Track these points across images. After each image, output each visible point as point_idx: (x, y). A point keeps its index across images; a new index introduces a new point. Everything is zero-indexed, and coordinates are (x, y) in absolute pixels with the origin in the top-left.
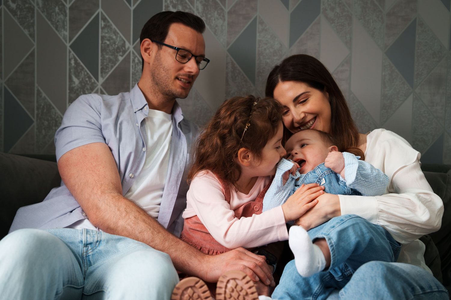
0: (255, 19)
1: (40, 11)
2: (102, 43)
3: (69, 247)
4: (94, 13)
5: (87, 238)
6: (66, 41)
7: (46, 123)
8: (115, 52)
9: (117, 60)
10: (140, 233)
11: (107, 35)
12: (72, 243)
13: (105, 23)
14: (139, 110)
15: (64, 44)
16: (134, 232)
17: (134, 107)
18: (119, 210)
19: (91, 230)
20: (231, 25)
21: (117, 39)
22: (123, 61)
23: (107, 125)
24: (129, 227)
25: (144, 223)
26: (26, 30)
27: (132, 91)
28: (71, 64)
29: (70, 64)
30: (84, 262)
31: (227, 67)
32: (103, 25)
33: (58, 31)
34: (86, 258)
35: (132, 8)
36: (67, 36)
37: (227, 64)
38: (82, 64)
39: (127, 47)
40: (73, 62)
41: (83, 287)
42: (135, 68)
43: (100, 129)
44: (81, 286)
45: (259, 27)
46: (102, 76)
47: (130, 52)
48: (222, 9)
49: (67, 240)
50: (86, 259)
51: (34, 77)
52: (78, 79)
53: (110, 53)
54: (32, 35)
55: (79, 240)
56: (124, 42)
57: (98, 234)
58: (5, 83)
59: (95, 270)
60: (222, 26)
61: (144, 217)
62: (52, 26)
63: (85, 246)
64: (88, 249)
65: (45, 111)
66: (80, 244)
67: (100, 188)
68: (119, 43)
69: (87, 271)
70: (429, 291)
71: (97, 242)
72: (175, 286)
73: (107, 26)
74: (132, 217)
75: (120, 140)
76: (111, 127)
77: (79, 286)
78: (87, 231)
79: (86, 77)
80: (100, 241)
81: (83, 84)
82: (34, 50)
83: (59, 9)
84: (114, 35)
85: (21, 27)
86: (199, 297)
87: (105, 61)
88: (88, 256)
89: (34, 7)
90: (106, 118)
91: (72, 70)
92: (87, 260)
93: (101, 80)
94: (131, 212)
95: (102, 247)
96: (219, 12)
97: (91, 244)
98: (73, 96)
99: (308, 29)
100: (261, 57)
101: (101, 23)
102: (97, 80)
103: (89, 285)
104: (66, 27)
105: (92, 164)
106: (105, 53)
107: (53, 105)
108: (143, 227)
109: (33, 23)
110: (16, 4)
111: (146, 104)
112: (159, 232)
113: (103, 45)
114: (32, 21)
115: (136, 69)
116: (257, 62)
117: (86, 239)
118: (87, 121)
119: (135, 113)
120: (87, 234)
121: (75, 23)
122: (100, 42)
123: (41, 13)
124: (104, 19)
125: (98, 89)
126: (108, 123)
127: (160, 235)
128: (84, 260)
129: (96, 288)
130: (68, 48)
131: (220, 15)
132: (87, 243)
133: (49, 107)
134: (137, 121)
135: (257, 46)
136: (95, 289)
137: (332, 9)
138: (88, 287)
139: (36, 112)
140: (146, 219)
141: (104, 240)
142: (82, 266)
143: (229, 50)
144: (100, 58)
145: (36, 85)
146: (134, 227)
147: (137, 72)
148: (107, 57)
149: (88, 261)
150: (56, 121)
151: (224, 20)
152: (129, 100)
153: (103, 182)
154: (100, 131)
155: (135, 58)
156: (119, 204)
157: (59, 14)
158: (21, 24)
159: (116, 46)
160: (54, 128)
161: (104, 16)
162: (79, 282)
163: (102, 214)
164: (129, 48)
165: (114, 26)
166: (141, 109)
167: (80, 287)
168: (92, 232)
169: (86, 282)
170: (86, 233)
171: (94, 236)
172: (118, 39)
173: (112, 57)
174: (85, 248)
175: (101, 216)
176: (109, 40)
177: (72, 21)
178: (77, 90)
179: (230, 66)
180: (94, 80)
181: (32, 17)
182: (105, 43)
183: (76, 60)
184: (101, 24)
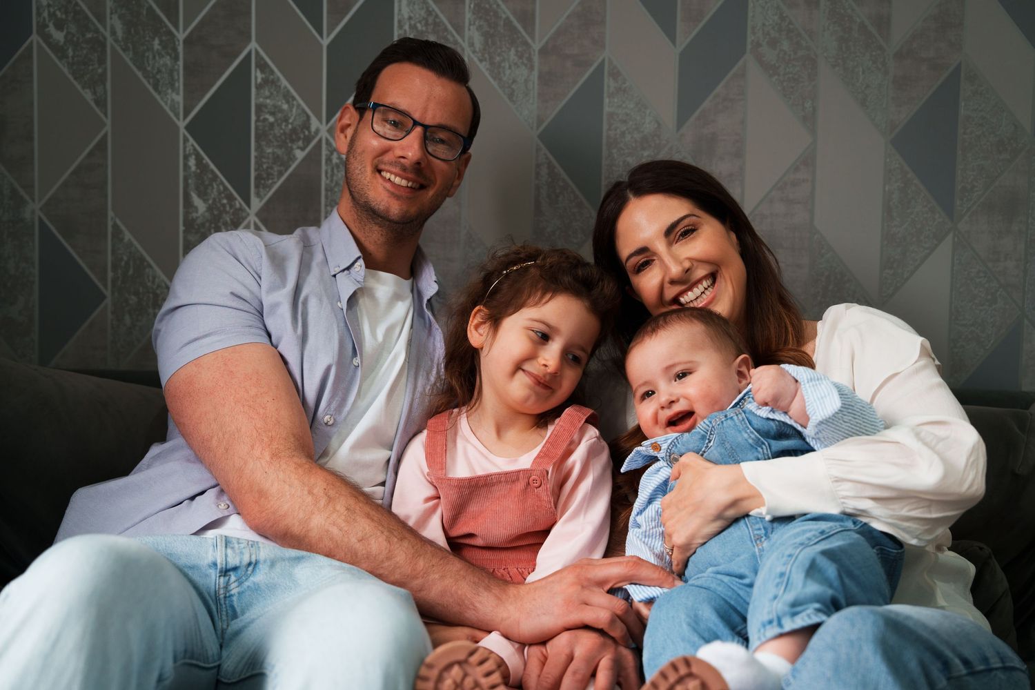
0: (601, 67)
1: (118, 49)
2: (257, 121)
3: (186, 575)
4: (240, 52)
5: (226, 556)
6: (177, 115)
7: (133, 299)
8: (288, 141)
9: (293, 158)
10: (361, 540)
11: (268, 101)
12: (192, 567)
13: (263, 76)
14: (343, 270)
15: (174, 123)
16: (346, 540)
17: (331, 264)
18: (310, 492)
19: (235, 538)
20: (545, 79)
21: (291, 111)
22: (304, 160)
23: (275, 306)
24: (335, 531)
25: (368, 521)
26: (88, 91)
27: (325, 225)
28: (190, 168)
29: (186, 166)
30: (221, 611)
31: (538, 174)
32: (259, 80)
33: (159, 93)
34: (225, 601)
35: (325, 42)
36: (178, 103)
37: (538, 166)
38: (212, 166)
39: (313, 129)
40: (192, 162)
41: (219, 666)
42: (332, 175)
43: (260, 313)
44: (215, 662)
45: (609, 84)
46: (258, 195)
47: (320, 141)
48: (526, 43)
49: (182, 562)
50: (225, 604)
51: (106, 196)
52: (205, 201)
53: (275, 144)
54: (101, 103)
55: (210, 562)
56: (308, 117)
57: (252, 547)
58: (41, 209)
59: (245, 627)
60: (526, 81)
61: (367, 509)
62: (145, 81)
63: (223, 574)
64: (229, 580)
65: (131, 272)
66: (211, 571)
67: (269, 445)
68: (295, 119)
69: (226, 630)
70: (982, 667)
71: (250, 564)
72: (422, 662)
73: (269, 82)
74: (341, 507)
75: (304, 339)
76: (285, 310)
77: (209, 663)
78: (226, 540)
79: (223, 195)
80: (257, 563)
81: (216, 213)
82: (106, 135)
83: (161, 42)
84: (284, 101)
85: (75, 83)
86: (477, 684)
87: (264, 160)
88: (229, 597)
89: (105, 39)
90: (273, 289)
91: (190, 181)
92: (228, 605)
93: (256, 204)
94: (338, 498)
95: (259, 577)
96: (520, 49)
97: (235, 569)
98: (191, 238)
99: (719, 89)
100: (614, 151)
101: (257, 76)
102: (248, 204)
103: (231, 661)
104: (177, 85)
105: (247, 392)
106: (263, 143)
107: (148, 258)
108: (367, 528)
109: (104, 74)
110: (65, 31)
111: (359, 258)
112: (402, 539)
113: (260, 124)
114: (100, 71)
115: (335, 178)
116: (604, 162)
117: (224, 558)
118: (232, 293)
119: (333, 278)
120: (226, 547)
121: (196, 76)
122: (253, 118)
123: (121, 52)
124: (262, 66)
125: (249, 223)
126: (278, 300)
127: (406, 544)
128: (221, 605)
129: (249, 668)
130: (183, 131)
131: (521, 57)
132: (228, 567)
133: (141, 264)
134: (339, 296)
135: (605, 127)
136: (245, 671)
137: (773, 43)
138: (228, 666)
139: (110, 275)
140: (373, 513)
141: (265, 561)
142: (216, 618)
143: (541, 137)
144: (253, 154)
145: (110, 214)
146: (346, 529)
147: (337, 184)
148: (269, 150)
149: (228, 608)
150: (156, 296)
151: (532, 68)
152: (320, 245)
153: (274, 434)
154: (260, 315)
155: (332, 153)
156: (312, 480)
157: (161, 56)
158: (76, 79)
159: (290, 126)
160: (151, 311)
161: (262, 58)
162: (210, 653)
163: (272, 503)
164: (317, 131)
165: (284, 82)
166: (348, 268)
167: (212, 665)
168: (239, 543)
169: (225, 653)
170: (224, 545)
171: (241, 553)
172: (294, 110)
173: (279, 152)
174: (222, 578)
175: (271, 507)
176: (273, 114)
177: (191, 70)
178: (203, 225)
179: (544, 171)
180: (240, 204)
181: (102, 61)
182: (265, 120)
183: (199, 160)
184: (256, 78)
